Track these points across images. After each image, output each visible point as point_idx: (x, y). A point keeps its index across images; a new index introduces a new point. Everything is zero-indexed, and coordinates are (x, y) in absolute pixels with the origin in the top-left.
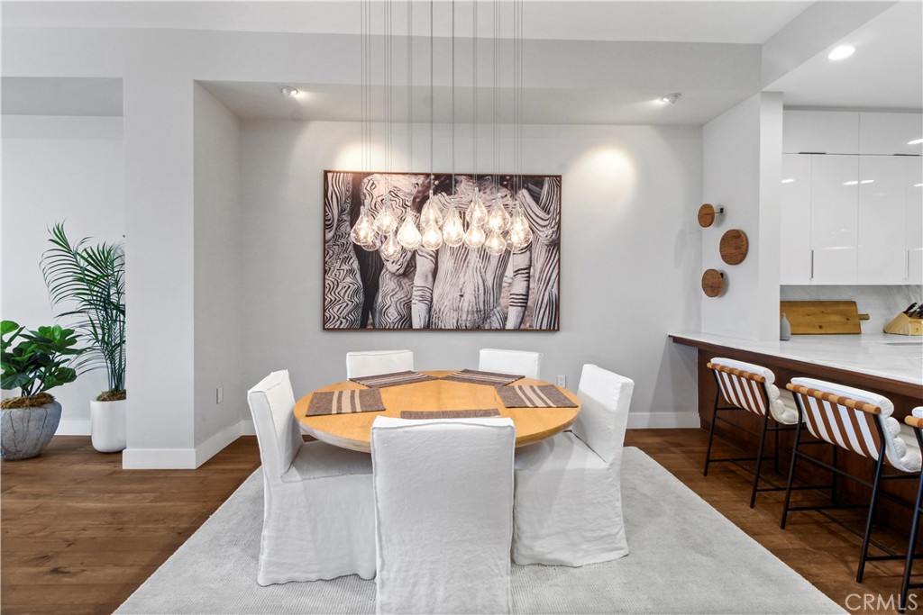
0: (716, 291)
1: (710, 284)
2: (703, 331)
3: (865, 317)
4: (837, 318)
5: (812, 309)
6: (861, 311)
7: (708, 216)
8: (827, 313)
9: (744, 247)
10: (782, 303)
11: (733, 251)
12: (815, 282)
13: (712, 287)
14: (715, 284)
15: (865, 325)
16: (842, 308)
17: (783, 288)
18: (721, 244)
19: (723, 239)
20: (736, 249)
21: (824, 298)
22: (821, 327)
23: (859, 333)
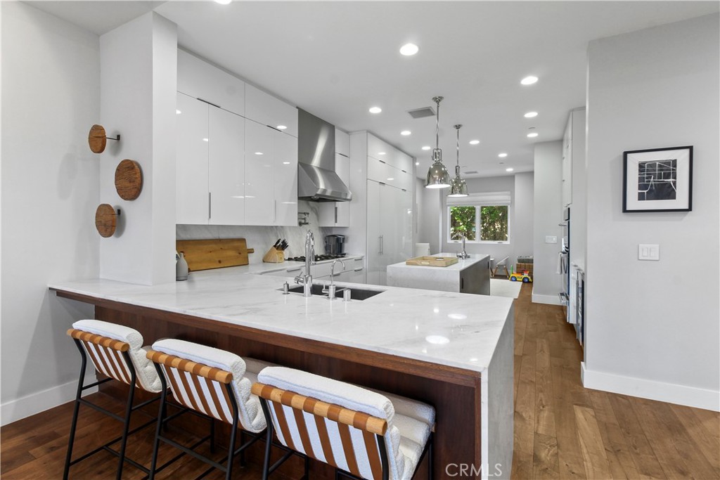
0: (109, 230)
1: (103, 222)
2: (101, 277)
3: (251, 251)
4: (232, 253)
5: (214, 246)
6: (249, 246)
7: (98, 140)
8: (225, 250)
9: (138, 181)
10: (178, 242)
11: (127, 184)
12: (212, 222)
13: (105, 225)
14: (110, 222)
15: (252, 258)
16: (236, 244)
17: (181, 228)
18: (116, 175)
19: (118, 170)
20: (130, 182)
21: (223, 236)
22: (220, 262)
23: (248, 264)
